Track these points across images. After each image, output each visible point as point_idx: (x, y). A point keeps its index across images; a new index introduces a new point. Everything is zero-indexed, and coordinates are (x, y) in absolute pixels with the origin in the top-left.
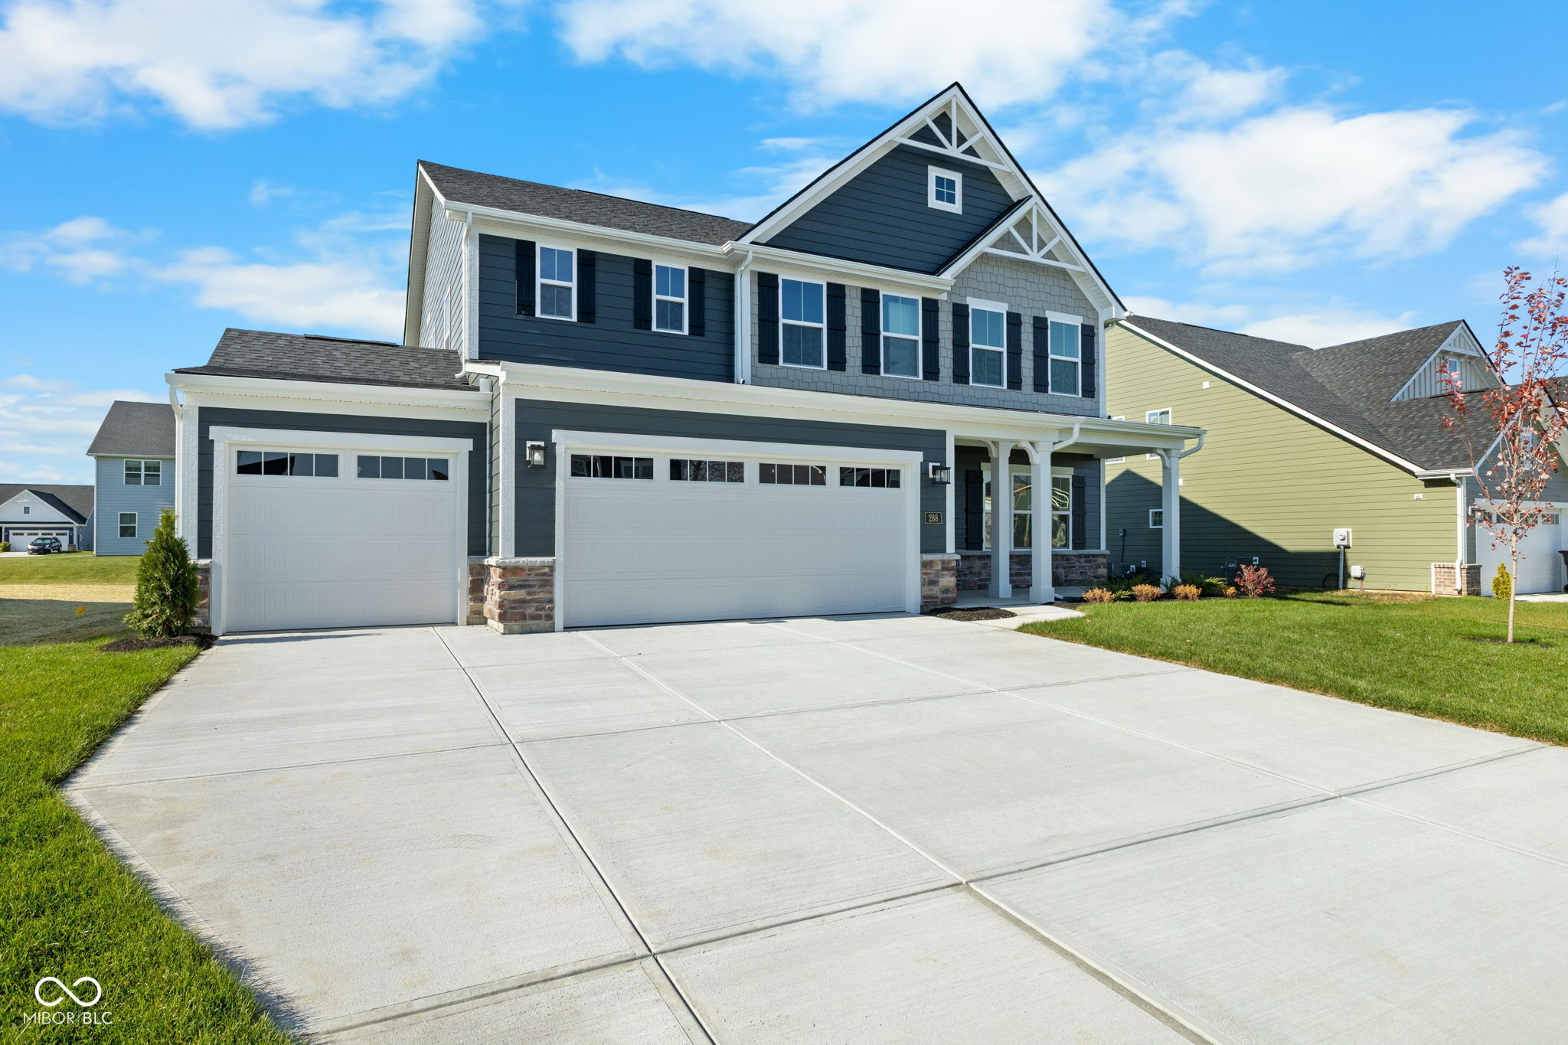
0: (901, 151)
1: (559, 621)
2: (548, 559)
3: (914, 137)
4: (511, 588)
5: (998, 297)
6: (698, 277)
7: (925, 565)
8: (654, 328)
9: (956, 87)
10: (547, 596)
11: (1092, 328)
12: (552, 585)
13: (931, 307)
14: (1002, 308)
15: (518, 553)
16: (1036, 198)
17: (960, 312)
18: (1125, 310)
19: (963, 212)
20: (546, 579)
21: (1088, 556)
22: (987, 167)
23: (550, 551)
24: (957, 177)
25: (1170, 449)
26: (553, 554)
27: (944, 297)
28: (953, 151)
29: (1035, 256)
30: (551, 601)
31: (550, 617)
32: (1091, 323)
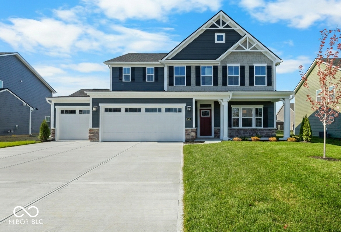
0: (207, 31)
1: (100, 140)
2: (98, 128)
3: (211, 27)
4: (91, 133)
5: (237, 62)
6: (157, 69)
7: (186, 130)
8: (147, 81)
9: (221, 12)
10: (98, 135)
11: (271, 66)
12: (99, 133)
13: (215, 68)
14: (238, 65)
15: (93, 127)
16: (248, 34)
17: (225, 68)
18: (281, 60)
19: (226, 42)
20: (98, 132)
21: (269, 129)
22: (234, 30)
23: (98, 127)
24: (224, 34)
25: (285, 98)
26: (99, 127)
27: (219, 65)
28: (221, 28)
29: (248, 50)
30: (99, 136)
31: (98, 139)
32: (270, 65)
